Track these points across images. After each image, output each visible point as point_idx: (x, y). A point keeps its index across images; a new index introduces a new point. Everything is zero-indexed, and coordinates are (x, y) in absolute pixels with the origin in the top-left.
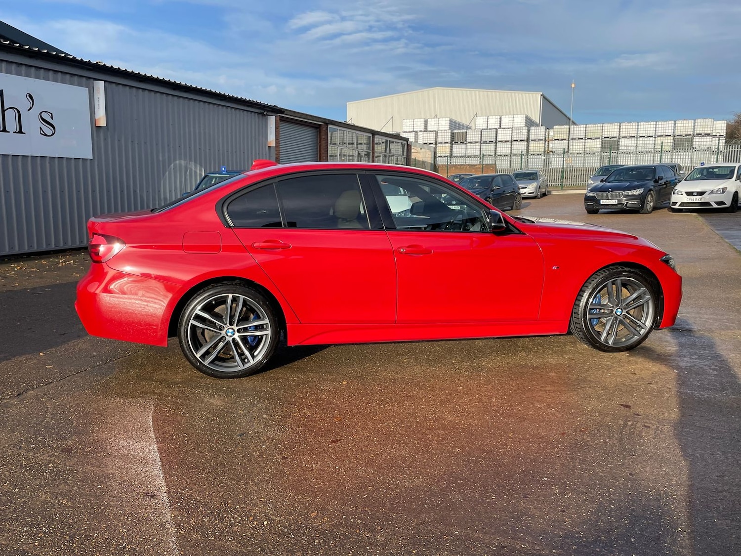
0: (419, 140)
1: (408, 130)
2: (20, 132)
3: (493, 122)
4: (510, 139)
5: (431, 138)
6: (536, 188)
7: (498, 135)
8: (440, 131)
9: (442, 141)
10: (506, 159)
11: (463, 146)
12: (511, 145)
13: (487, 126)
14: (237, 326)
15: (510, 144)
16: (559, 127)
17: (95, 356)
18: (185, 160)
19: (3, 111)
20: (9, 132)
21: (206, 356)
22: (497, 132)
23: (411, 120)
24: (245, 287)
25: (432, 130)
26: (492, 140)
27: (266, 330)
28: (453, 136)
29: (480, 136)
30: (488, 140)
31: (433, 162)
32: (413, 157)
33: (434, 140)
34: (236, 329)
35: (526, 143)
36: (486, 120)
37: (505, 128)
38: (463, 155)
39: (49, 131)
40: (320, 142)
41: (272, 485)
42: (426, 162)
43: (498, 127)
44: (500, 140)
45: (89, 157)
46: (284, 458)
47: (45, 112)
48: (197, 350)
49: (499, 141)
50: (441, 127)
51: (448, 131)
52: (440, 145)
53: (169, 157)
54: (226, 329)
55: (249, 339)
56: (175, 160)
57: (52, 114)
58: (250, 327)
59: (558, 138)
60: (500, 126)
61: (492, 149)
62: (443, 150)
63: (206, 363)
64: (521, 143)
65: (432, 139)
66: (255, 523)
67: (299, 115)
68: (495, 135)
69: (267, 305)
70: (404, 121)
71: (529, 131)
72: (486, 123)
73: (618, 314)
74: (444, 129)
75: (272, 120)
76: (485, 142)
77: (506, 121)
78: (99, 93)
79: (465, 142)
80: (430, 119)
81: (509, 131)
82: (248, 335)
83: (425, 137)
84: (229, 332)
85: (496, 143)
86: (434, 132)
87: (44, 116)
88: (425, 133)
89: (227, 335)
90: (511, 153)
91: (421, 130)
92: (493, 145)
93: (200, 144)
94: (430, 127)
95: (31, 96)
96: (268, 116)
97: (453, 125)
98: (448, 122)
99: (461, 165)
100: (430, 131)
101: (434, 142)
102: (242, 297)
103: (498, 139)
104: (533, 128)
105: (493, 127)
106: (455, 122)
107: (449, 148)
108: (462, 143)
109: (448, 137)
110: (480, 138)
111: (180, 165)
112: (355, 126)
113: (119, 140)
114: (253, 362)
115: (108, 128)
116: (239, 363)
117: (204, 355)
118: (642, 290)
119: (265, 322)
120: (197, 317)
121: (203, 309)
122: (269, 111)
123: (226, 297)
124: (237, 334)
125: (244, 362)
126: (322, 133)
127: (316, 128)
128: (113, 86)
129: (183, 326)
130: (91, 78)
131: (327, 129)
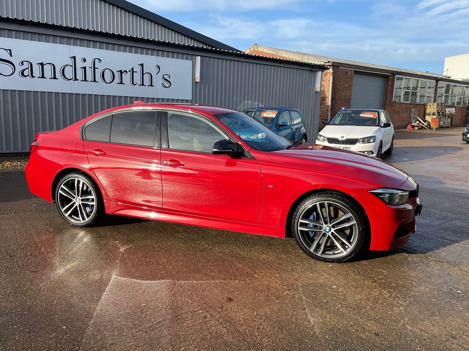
2: (151, 85)
18: (251, 100)
19: (143, 74)
20: (145, 86)
34: (80, 198)
39: (167, 84)
40: (387, 87)
45: (189, 99)
47: (166, 75)
53: (240, 99)
54: (76, 198)
57: (170, 76)
63: (66, 215)
67: (370, 69)
75: (319, 74)
78: (197, 63)
84: (77, 200)
87: (165, 77)
89: (76, 202)
93: (263, 91)
95: (158, 67)
96: (316, 72)
102: (81, 181)
111: (248, 104)
112: (421, 75)
113: (209, 90)
114: (87, 220)
115: (202, 83)
116: (81, 218)
117: (66, 211)
118: (350, 215)
119: (93, 197)
120: (62, 189)
121: (66, 185)
122: (317, 68)
123: (75, 180)
124: (81, 202)
125: (83, 219)
126: (389, 81)
127: (386, 77)
128: (208, 59)
129: (56, 193)
130: (194, 55)
131: (394, 78)
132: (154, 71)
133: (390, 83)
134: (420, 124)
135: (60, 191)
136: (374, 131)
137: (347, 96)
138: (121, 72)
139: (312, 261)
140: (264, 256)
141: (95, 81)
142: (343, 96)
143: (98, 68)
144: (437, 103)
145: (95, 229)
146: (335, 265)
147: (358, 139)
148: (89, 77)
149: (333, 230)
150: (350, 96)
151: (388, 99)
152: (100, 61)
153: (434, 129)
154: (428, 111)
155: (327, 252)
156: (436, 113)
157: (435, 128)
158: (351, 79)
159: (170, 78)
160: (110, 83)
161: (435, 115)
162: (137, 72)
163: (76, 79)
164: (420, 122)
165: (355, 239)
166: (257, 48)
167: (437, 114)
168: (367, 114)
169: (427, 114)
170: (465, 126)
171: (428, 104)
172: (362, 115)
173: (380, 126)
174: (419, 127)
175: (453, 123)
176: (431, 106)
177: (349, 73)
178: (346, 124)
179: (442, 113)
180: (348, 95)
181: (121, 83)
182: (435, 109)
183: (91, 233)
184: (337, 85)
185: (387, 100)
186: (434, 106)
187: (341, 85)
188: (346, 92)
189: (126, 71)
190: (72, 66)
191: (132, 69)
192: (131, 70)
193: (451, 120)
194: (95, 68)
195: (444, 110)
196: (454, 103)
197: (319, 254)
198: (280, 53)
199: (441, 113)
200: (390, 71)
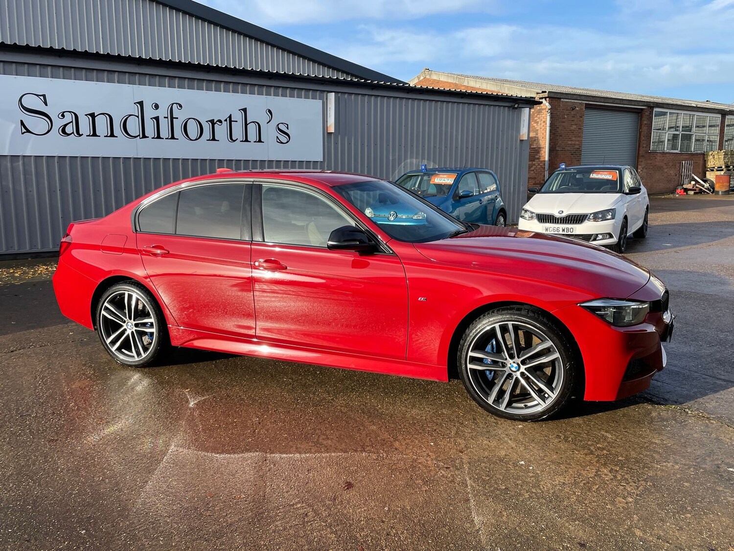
2: (260, 141)
14: (134, 320)
18: (417, 158)
19: (246, 125)
20: (250, 142)
21: (116, 343)
27: (153, 327)
34: (133, 323)
39: (284, 140)
40: (641, 128)
45: (319, 160)
47: (282, 123)
56: (406, 158)
57: (287, 125)
63: (114, 349)
67: (611, 101)
73: (514, 369)
75: (525, 112)
78: (330, 103)
84: (128, 325)
87: (281, 127)
89: (128, 328)
93: (435, 143)
95: (270, 111)
96: (520, 109)
102: (134, 295)
111: (411, 163)
112: (697, 107)
113: (349, 144)
114: (144, 355)
115: (339, 133)
116: (134, 354)
117: (113, 343)
118: (549, 343)
119: (152, 320)
120: (107, 309)
121: (112, 302)
122: (523, 103)
123: (124, 294)
124: (135, 328)
125: (139, 354)
126: (644, 119)
127: (638, 113)
128: (346, 96)
129: (98, 315)
130: (324, 91)
131: (651, 113)
132: (263, 119)
133: (645, 122)
134: (697, 185)
135: (103, 312)
136: (613, 201)
137: (575, 144)
138: (212, 121)
139: (492, 419)
140: (414, 411)
141: (173, 138)
142: (568, 144)
143: (177, 118)
144: (724, 151)
145: (157, 369)
146: (529, 424)
147: (587, 215)
148: (165, 132)
149: (523, 369)
150: (581, 145)
151: (643, 147)
152: (181, 106)
153: (720, 193)
154: (710, 164)
155: (514, 405)
156: (723, 167)
157: (722, 192)
158: (580, 117)
159: (288, 128)
160: (196, 140)
161: (722, 170)
162: (237, 121)
163: (144, 136)
164: (697, 182)
165: (559, 383)
166: (430, 75)
167: (725, 169)
168: (601, 173)
169: (709, 170)
171: (710, 153)
172: (594, 175)
173: (623, 193)
174: (695, 190)
176: (716, 157)
177: (577, 109)
178: (568, 191)
180: (577, 143)
181: (214, 139)
182: (722, 160)
183: (150, 375)
184: (558, 128)
185: (641, 148)
186: (719, 155)
187: (564, 128)
188: (574, 138)
189: (220, 121)
190: (138, 117)
191: (230, 117)
192: (228, 119)
194: (172, 118)
197: (502, 408)
198: (466, 81)
199: (732, 167)
200: (644, 102)
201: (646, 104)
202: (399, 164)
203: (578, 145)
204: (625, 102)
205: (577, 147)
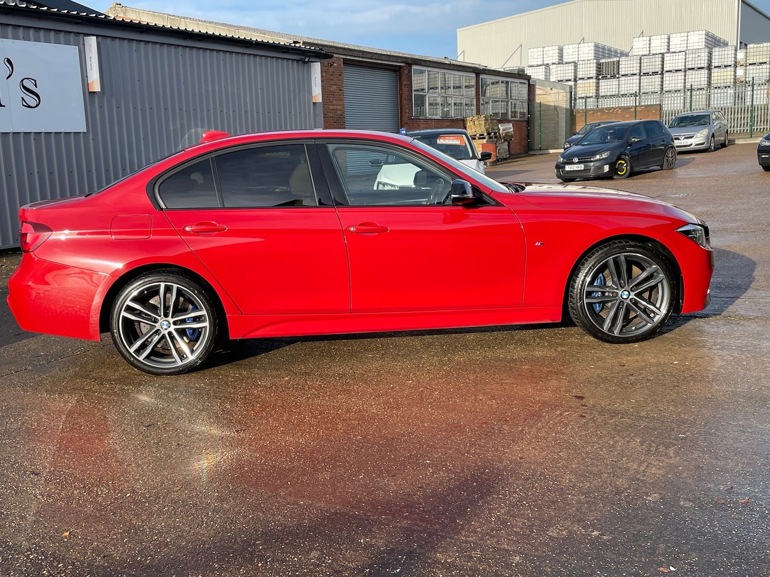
0: (551, 77)
1: (535, 64)
3: (658, 44)
4: (683, 67)
5: (567, 72)
6: (707, 137)
7: (665, 62)
8: (581, 62)
9: (584, 76)
10: (677, 96)
11: (615, 81)
12: (685, 76)
13: (650, 51)
14: (172, 318)
15: (683, 74)
16: (755, 46)
17: (41, 355)
21: (141, 351)
22: (663, 58)
23: (539, 49)
24: (178, 275)
25: (570, 61)
26: (657, 70)
27: (203, 321)
28: (599, 67)
29: (638, 65)
30: (650, 71)
31: (568, 107)
32: (537, 101)
33: (573, 74)
34: (172, 320)
35: (706, 71)
36: (648, 42)
37: (674, 53)
38: (614, 93)
39: (32, 101)
40: (401, 89)
41: (153, 466)
42: (558, 107)
43: (666, 51)
44: (668, 69)
45: (82, 130)
46: (178, 444)
47: (27, 79)
48: (131, 344)
49: (667, 71)
50: (582, 56)
51: (592, 61)
52: (581, 81)
53: (182, 125)
54: (160, 321)
55: (187, 332)
56: (189, 128)
57: (35, 81)
58: (188, 318)
59: (755, 61)
60: (669, 50)
61: (657, 83)
62: (585, 89)
63: (141, 358)
64: (699, 72)
65: (570, 74)
66: (119, 495)
67: (369, 56)
68: (660, 63)
69: (203, 294)
70: (530, 51)
71: (710, 54)
72: (648, 46)
73: (625, 297)
74: (586, 58)
75: (316, 68)
76: (647, 74)
77: (677, 42)
78: (90, 51)
79: (617, 76)
80: (567, 46)
81: (682, 55)
82: (187, 328)
83: (559, 72)
84: (163, 324)
85: (662, 74)
86: (573, 64)
87: (27, 84)
88: (559, 65)
89: (162, 328)
90: (685, 87)
91: (554, 61)
92: (657, 78)
93: (221, 106)
94: (567, 57)
95: (9, 61)
96: (312, 63)
97: (600, 51)
98: (593, 48)
99: (610, 109)
100: (567, 63)
101: (573, 77)
102: (175, 286)
103: (665, 69)
104: (717, 49)
105: (658, 52)
106: (603, 48)
107: (594, 84)
108: (613, 77)
109: (592, 69)
110: (638, 68)
112: (450, 64)
113: (118, 107)
114: (191, 357)
115: (104, 93)
116: (176, 358)
117: (139, 351)
118: (654, 267)
119: (204, 312)
121: (137, 298)
122: (311, 56)
123: (158, 286)
124: (173, 327)
125: (183, 357)
126: (403, 78)
127: (395, 71)
129: (116, 318)
130: (80, 33)
131: (410, 71)
133: (405, 82)
137: (337, 110)
142: (330, 110)
144: (484, 115)
150: (343, 111)
156: (485, 134)
158: (339, 75)
159: (36, 86)
161: (484, 138)
167: (487, 137)
170: (526, 155)
171: (470, 119)
172: (441, 140)
173: (476, 159)
175: (512, 152)
176: (476, 123)
179: (495, 133)
180: (339, 107)
182: (483, 127)
185: (404, 113)
186: (479, 121)
188: (335, 102)
193: (509, 145)
195: (496, 128)
196: (506, 114)
197: (616, 333)
199: (493, 134)
200: (402, 57)
201: (404, 60)
202: (183, 136)
203: (340, 110)
204: (383, 58)
205: (339, 112)
